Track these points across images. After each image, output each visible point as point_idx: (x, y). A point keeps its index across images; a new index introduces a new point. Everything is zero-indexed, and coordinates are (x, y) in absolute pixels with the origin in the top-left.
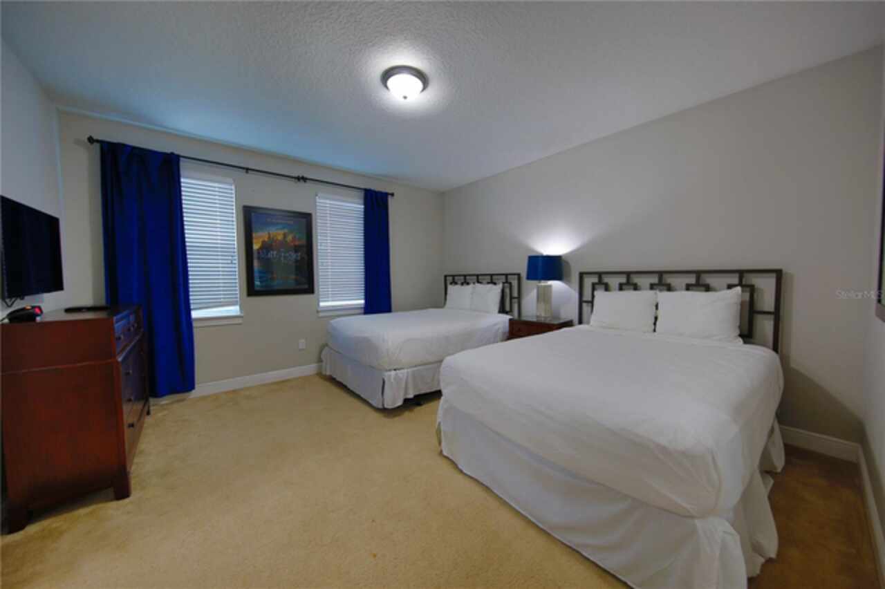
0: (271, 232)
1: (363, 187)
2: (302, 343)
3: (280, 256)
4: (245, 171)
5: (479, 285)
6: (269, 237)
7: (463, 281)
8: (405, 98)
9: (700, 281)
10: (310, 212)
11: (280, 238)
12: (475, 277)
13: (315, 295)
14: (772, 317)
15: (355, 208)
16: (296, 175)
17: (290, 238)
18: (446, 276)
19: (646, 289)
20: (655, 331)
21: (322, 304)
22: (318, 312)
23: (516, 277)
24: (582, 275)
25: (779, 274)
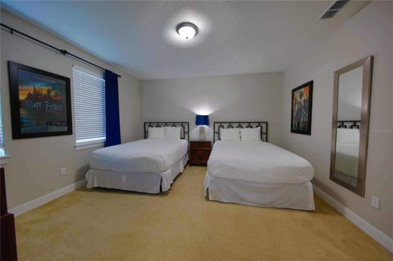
0: (36, 87)
1: (105, 68)
2: (64, 170)
3: (45, 107)
4: (9, 30)
5: (167, 127)
6: (35, 91)
7: (149, 125)
8: (187, 38)
9: (250, 125)
10: (69, 77)
11: (45, 92)
12: (165, 124)
13: (73, 135)
14: (265, 134)
15: (98, 80)
16: (61, 49)
17: (53, 94)
18: (145, 123)
19: (235, 128)
20: (241, 140)
21: (77, 141)
22: (75, 147)
23: (187, 123)
24: (215, 123)
25: (267, 123)
